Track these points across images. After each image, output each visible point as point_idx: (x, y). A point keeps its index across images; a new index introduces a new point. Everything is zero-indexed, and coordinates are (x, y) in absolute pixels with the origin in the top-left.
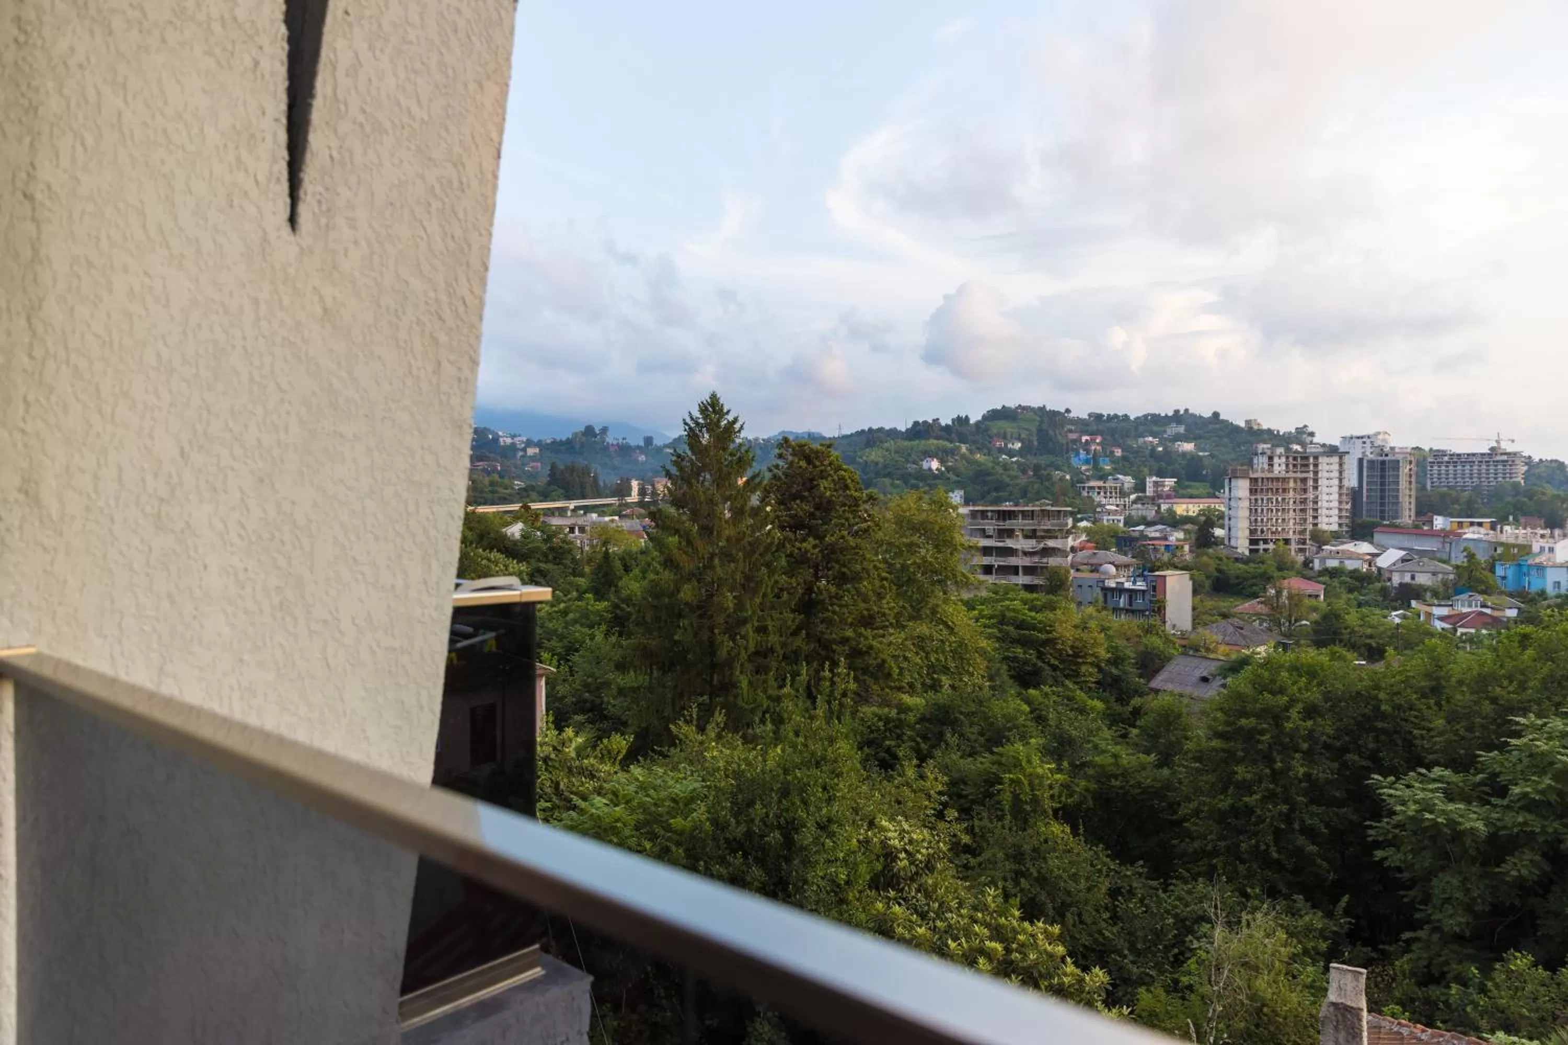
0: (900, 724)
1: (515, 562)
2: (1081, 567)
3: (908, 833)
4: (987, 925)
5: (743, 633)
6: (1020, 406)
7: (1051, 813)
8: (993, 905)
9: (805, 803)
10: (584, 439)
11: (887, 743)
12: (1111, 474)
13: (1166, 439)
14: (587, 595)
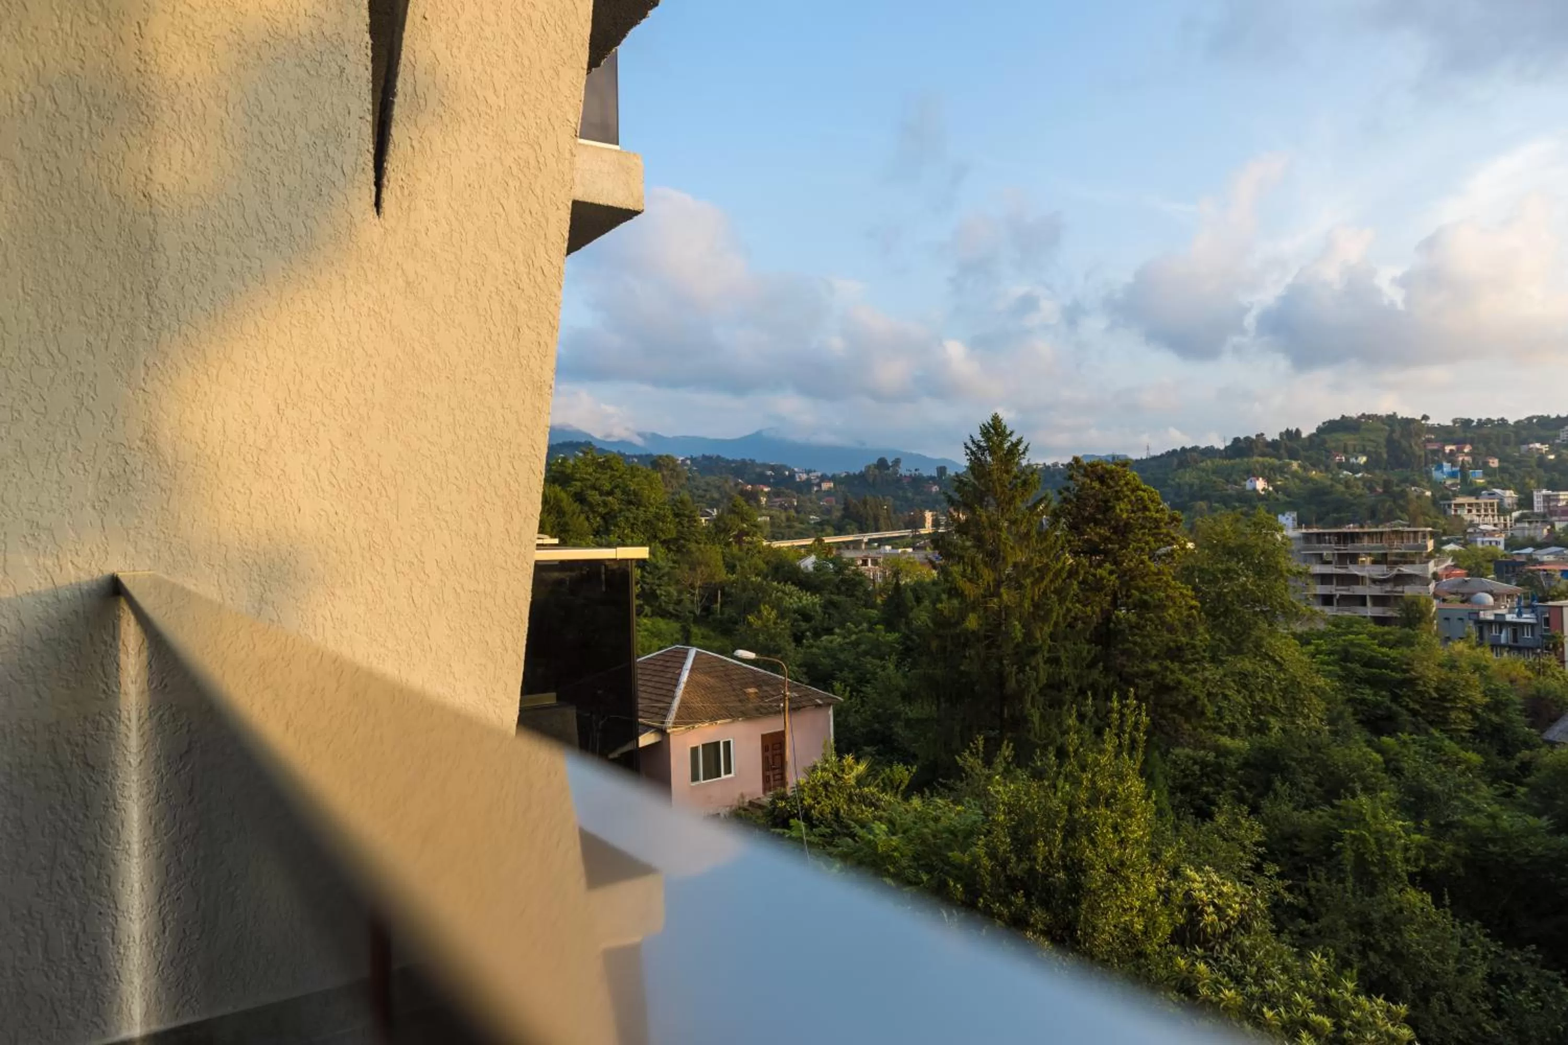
0: (1219, 769)
1: (808, 594)
2: (1448, 597)
3: (1217, 885)
4: (1312, 996)
5: (1033, 664)
6: (1363, 415)
7: (1406, 878)
8: (1320, 974)
9: (1092, 842)
10: (877, 472)
11: (1205, 789)
12: (1485, 488)
13: (1559, 445)
14: (879, 627)
